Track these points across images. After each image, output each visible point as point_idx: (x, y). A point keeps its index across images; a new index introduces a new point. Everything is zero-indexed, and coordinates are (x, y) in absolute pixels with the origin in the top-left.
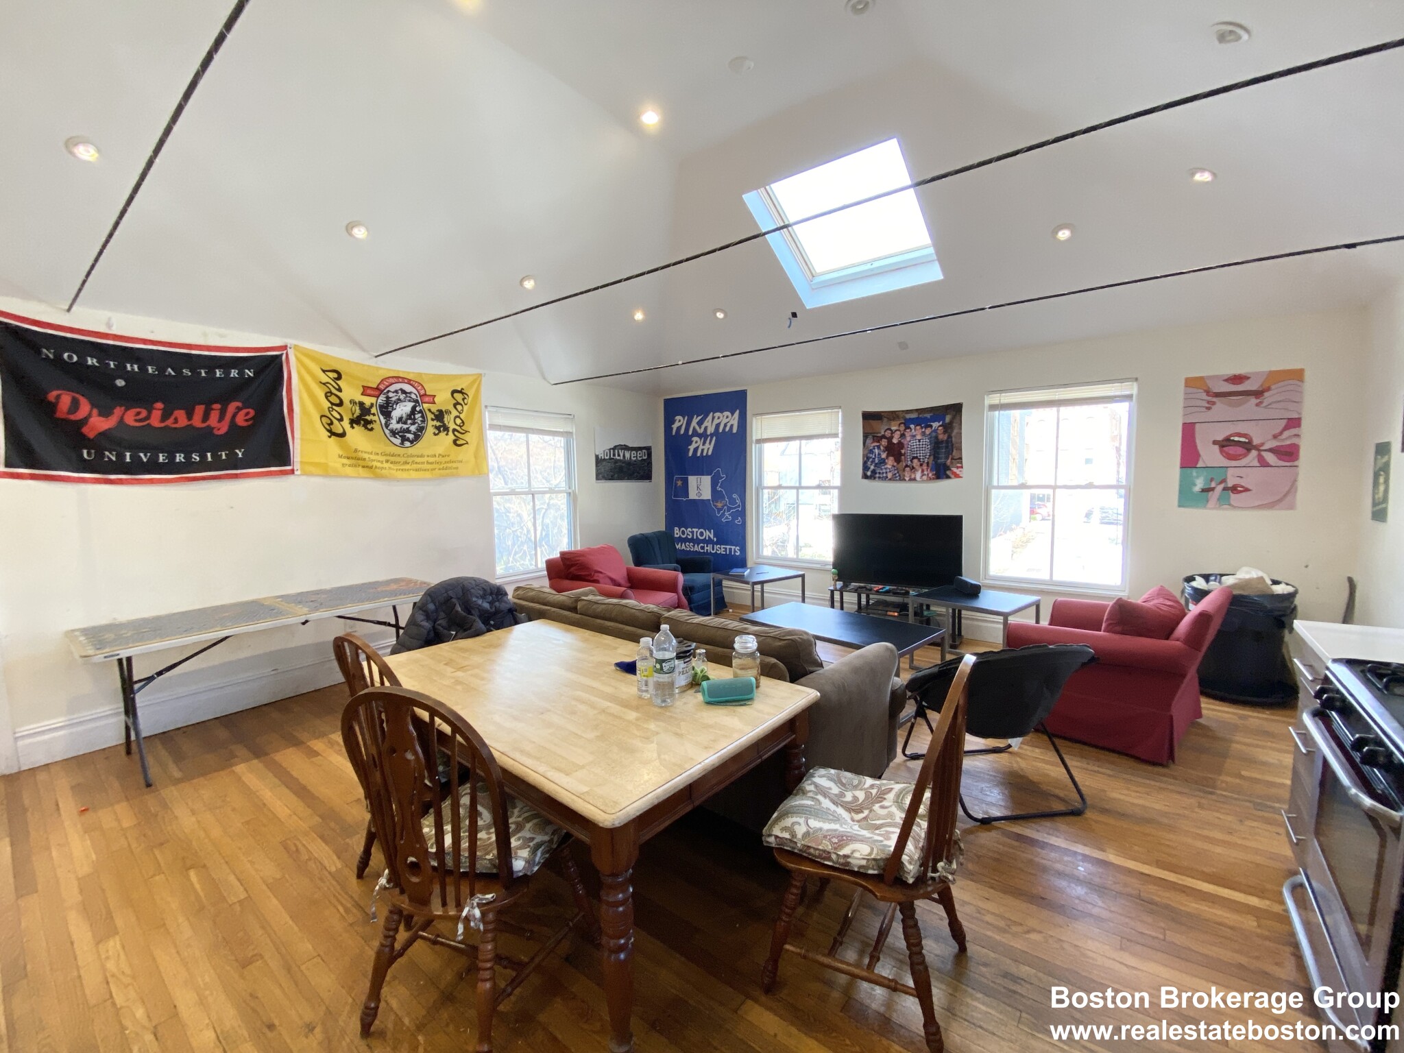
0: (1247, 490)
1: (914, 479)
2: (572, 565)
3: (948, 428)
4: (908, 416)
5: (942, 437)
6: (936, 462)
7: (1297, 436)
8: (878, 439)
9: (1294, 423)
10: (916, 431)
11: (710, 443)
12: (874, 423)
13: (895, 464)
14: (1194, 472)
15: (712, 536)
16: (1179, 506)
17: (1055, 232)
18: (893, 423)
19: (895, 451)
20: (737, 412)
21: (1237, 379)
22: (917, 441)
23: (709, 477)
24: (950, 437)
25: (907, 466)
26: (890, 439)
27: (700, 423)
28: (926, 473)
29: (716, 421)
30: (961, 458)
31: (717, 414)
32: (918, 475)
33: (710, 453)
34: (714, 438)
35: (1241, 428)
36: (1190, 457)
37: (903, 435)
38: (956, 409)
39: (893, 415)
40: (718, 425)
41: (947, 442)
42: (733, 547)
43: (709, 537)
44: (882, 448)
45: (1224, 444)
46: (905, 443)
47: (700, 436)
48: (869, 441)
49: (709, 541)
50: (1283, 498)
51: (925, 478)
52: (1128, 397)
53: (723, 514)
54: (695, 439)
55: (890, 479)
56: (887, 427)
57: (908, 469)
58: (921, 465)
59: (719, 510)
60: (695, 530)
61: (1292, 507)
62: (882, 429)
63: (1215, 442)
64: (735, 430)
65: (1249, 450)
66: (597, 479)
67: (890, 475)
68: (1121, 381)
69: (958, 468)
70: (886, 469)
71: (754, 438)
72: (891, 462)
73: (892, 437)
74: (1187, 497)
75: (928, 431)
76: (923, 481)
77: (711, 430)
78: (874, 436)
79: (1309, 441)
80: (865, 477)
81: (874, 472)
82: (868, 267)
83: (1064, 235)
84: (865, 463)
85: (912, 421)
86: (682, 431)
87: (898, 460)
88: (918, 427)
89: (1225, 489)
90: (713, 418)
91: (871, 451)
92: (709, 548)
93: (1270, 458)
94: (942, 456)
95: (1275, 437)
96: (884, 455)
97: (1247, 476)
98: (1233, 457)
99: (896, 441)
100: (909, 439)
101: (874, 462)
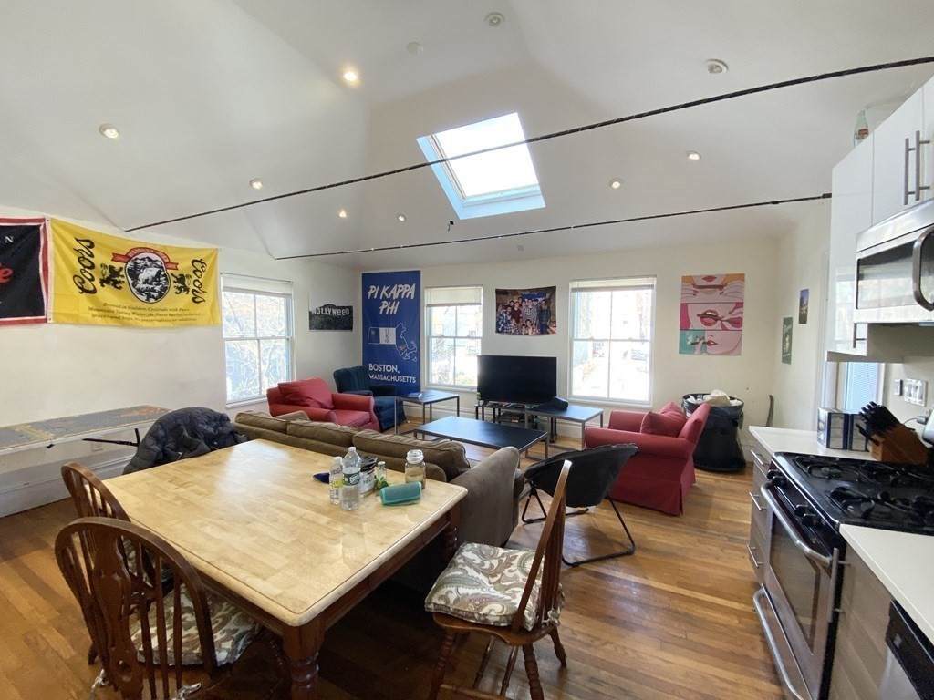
0: (715, 344)
1: (528, 334)
2: (288, 394)
3: (547, 302)
4: (524, 293)
5: (544, 307)
6: (541, 323)
7: (741, 313)
8: (506, 307)
9: (740, 305)
10: (529, 303)
11: (395, 306)
12: (503, 297)
13: (516, 324)
14: (687, 332)
15: (396, 370)
16: (680, 352)
17: (611, 184)
19: (516, 315)
20: (414, 285)
21: (710, 278)
22: (529, 309)
23: (394, 329)
24: (549, 307)
25: (523, 325)
26: (513, 308)
27: (388, 292)
28: (535, 330)
29: (399, 291)
31: (400, 286)
32: (530, 331)
33: (396, 312)
34: (398, 302)
35: (712, 307)
36: (685, 324)
37: (521, 306)
38: (553, 290)
39: (515, 292)
40: (401, 294)
41: (547, 310)
42: (411, 378)
43: (394, 370)
44: (508, 313)
45: (703, 316)
46: (522, 310)
47: (388, 300)
48: (500, 308)
49: (394, 374)
50: (734, 349)
51: (534, 333)
52: (652, 286)
53: (404, 355)
54: (385, 302)
55: (513, 333)
56: (511, 300)
57: (524, 327)
58: (532, 325)
59: (401, 352)
60: (384, 365)
61: (739, 354)
63: (698, 315)
64: (412, 297)
65: (716, 320)
66: (310, 329)
67: (513, 331)
68: (648, 276)
70: (510, 327)
71: (426, 303)
72: (513, 321)
73: (514, 306)
74: (684, 348)
75: (536, 303)
76: (533, 335)
77: (396, 297)
78: (503, 306)
79: (748, 314)
80: (498, 331)
81: (503, 328)
82: (499, 195)
83: (616, 185)
84: (497, 322)
85: (526, 296)
86: (375, 297)
87: (518, 321)
88: (530, 301)
89: (704, 343)
90: (397, 288)
91: (501, 315)
92: (394, 378)
93: (728, 325)
94: (544, 319)
95: (730, 313)
96: (509, 318)
97: (715, 335)
98: (708, 324)
99: (517, 309)
100: (524, 308)
101: (503, 322)
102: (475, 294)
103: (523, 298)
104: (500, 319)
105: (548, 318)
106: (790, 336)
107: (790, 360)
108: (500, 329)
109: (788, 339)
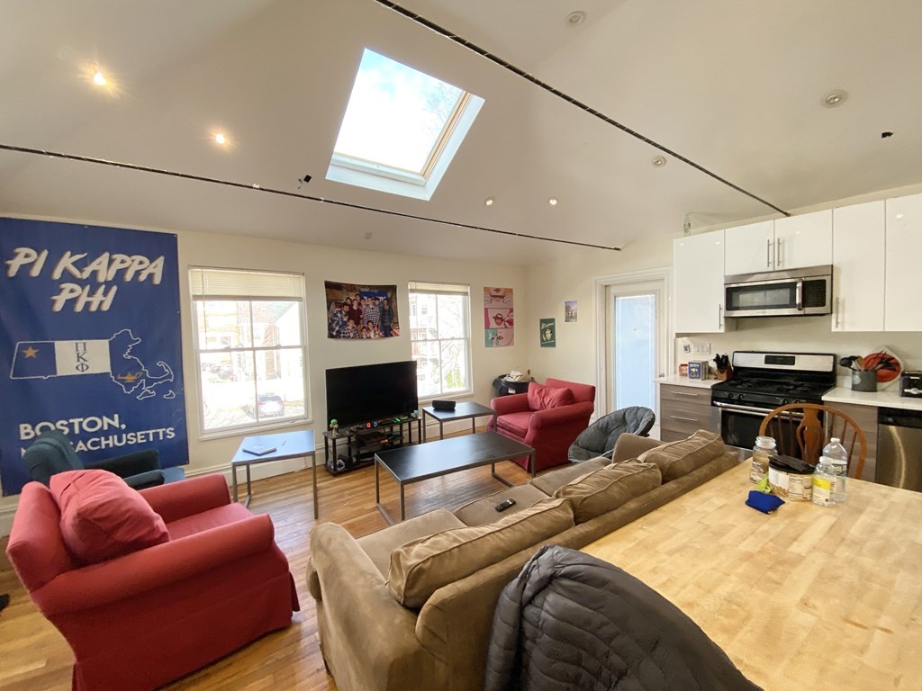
0: (502, 338)
1: (370, 338)
3: (389, 301)
4: (363, 290)
5: (387, 307)
6: (383, 325)
7: (513, 315)
8: (341, 306)
9: (512, 310)
10: (368, 302)
11: (105, 294)
12: (335, 292)
13: (355, 326)
14: (489, 331)
15: (116, 423)
16: (486, 347)
17: (485, 203)
18: (351, 294)
19: (355, 316)
20: (161, 259)
21: (498, 290)
22: (370, 309)
23: (105, 343)
24: (390, 307)
25: (364, 328)
26: (351, 306)
27: (80, 265)
28: (377, 333)
29: (117, 266)
31: (119, 257)
32: (372, 334)
33: (106, 307)
34: (115, 289)
35: (500, 311)
36: (487, 325)
37: (359, 304)
38: (393, 289)
39: (352, 288)
40: (121, 273)
41: (389, 311)
42: (161, 431)
43: (109, 425)
44: (343, 313)
45: (496, 318)
46: (362, 310)
47: (82, 283)
48: (333, 306)
49: (112, 430)
50: (510, 343)
51: (377, 336)
53: (139, 390)
54: (67, 286)
55: (352, 338)
56: (346, 297)
57: (364, 330)
58: (374, 327)
59: (129, 386)
60: (76, 421)
61: (513, 345)
62: (343, 297)
63: (493, 317)
64: (157, 280)
65: (502, 321)
67: (352, 335)
70: (348, 330)
71: (191, 293)
72: (351, 324)
75: (377, 302)
76: (376, 339)
77: (105, 276)
78: (336, 303)
80: (331, 336)
81: (338, 332)
83: (489, 203)
84: (330, 325)
85: (365, 294)
86: (35, 272)
87: (357, 323)
88: (370, 299)
89: (497, 338)
90: (111, 262)
91: (335, 315)
92: (113, 441)
93: (507, 324)
94: (387, 320)
95: (508, 316)
96: (345, 319)
97: (502, 332)
98: (498, 324)
99: (355, 308)
100: (364, 307)
101: (337, 324)
102: (293, 284)
103: (362, 295)
104: (333, 321)
105: (391, 319)
106: (552, 330)
107: (553, 345)
108: (334, 333)
109: (548, 332)
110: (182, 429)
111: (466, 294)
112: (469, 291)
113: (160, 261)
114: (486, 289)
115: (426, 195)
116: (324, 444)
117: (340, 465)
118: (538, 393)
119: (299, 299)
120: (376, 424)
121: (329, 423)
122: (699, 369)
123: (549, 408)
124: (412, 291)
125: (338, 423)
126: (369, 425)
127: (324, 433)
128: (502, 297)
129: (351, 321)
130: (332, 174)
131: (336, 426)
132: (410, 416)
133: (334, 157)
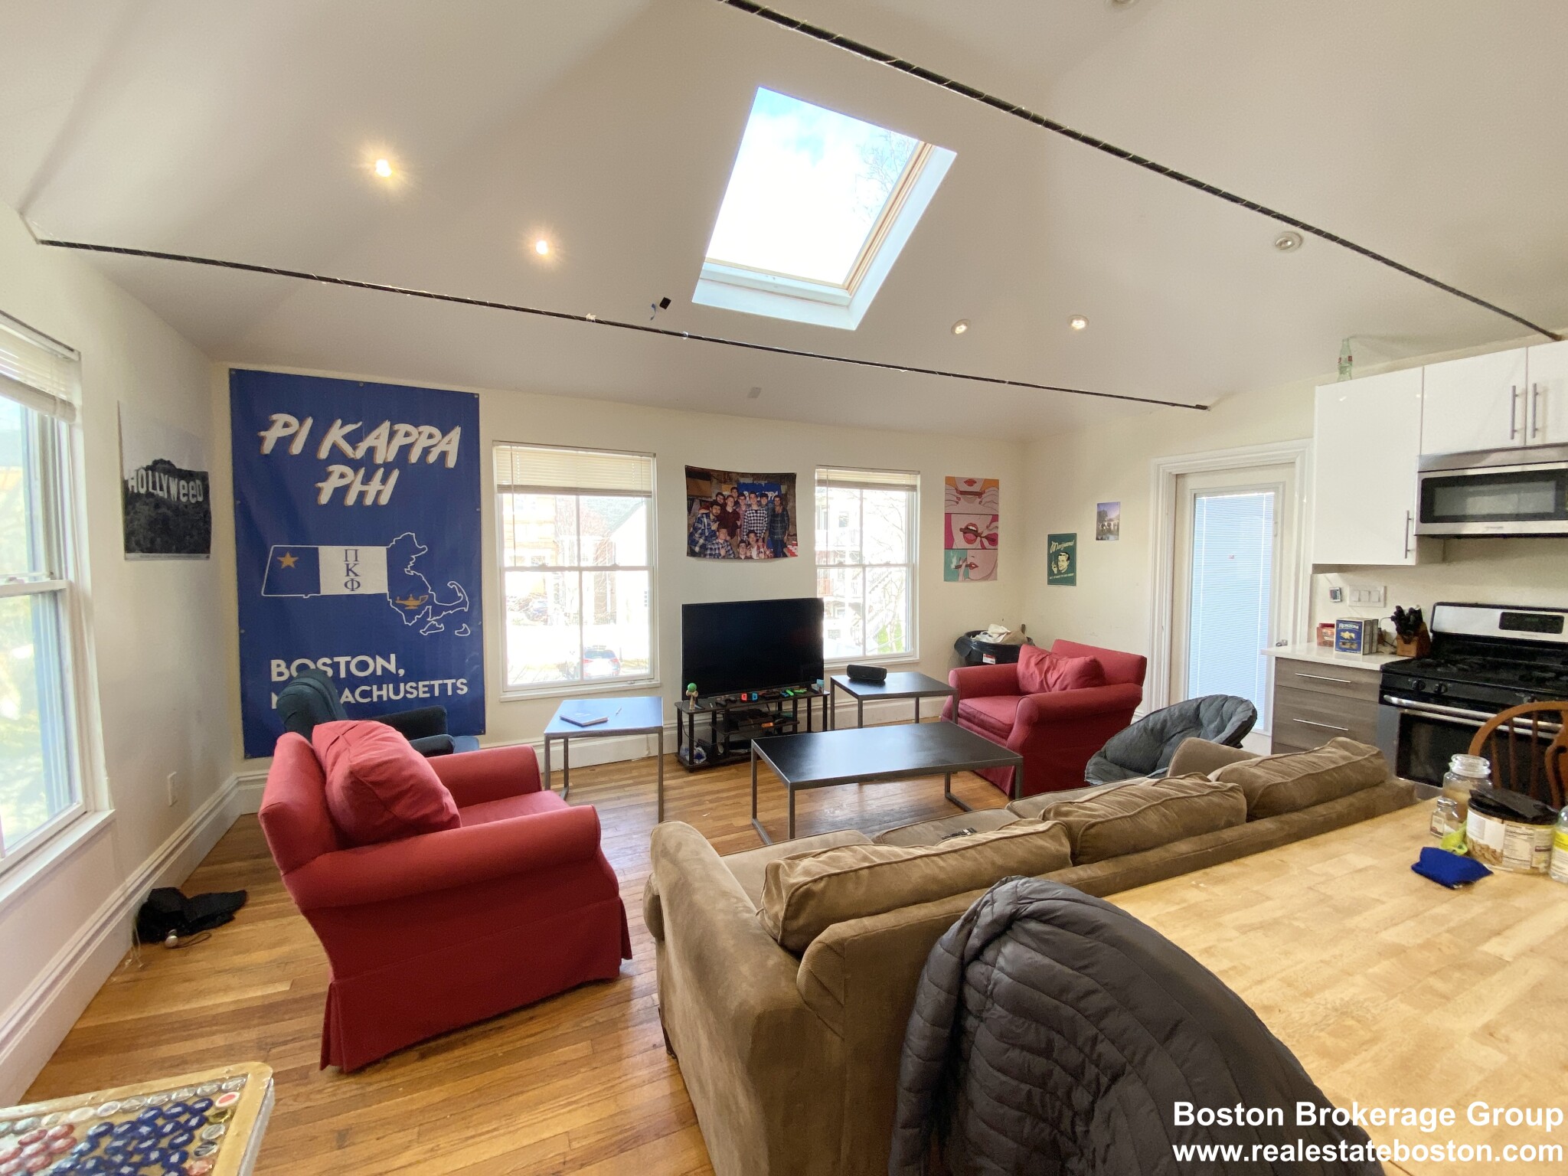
0: (977, 566)
1: (751, 558)
3: (782, 500)
4: (742, 480)
5: (779, 509)
6: (772, 538)
7: (997, 527)
8: (709, 505)
9: (995, 518)
10: (750, 500)
11: (384, 481)
13: (728, 538)
14: (951, 553)
15: (392, 667)
16: (945, 580)
17: (953, 328)
18: (724, 486)
19: (729, 522)
20: (457, 431)
21: (971, 482)
22: (752, 511)
23: (382, 550)
24: (784, 509)
25: (742, 541)
26: (723, 506)
27: (353, 439)
28: (762, 550)
29: (399, 441)
30: (795, 535)
31: (403, 428)
32: (754, 553)
33: (384, 500)
34: (396, 474)
35: (973, 519)
36: (949, 543)
37: (737, 503)
38: (790, 479)
39: (725, 477)
40: (405, 450)
41: (782, 515)
42: (450, 682)
43: (384, 668)
44: (712, 517)
45: (966, 531)
46: (741, 512)
47: (355, 465)
48: (696, 506)
49: (387, 677)
50: (990, 575)
53: (423, 622)
54: (337, 469)
55: (724, 557)
56: (717, 491)
57: (743, 545)
58: (757, 540)
59: (411, 614)
60: (342, 660)
61: (995, 578)
62: (712, 491)
63: (961, 530)
64: (451, 462)
65: (976, 537)
66: (128, 549)
67: (723, 552)
68: (910, 473)
69: (793, 545)
70: (717, 544)
71: (496, 482)
72: (723, 535)
73: (726, 504)
74: (950, 575)
75: (764, 501)
76: (760, 560)
77: (385, 453)
78: (701, 501)
80: (692, 553)
81: (703, 547)
84: (691, 536)
85: (747, 487)
86: (297, 448)
87: (732, 534)
88: (753, 495)
89: (967, 566)
90: (392, 434)
91: (700, 521)
92: (387, 692)
93: (986, 543)
94: (779, 530)
95: (987, 527)
96: (714, 527)
97: (975, 555)
98: (969, 541)
99: (729, 509)
100: (744, 508)
101: (702, 534)
102: (639, 471)
103: (740, 489)
104: (696, 529)
105: (785, 528)
106: (1071, 554)
107: (1071, 581)
108: (697, 549)
109: (1063, 558)
110: (477, 682)
111: (913, 488)
112: (918, 483)
113: (456, 434)
114: (950, 481)
115: (850, 322)
116: (676, 721)
117: (699, 756)
118: (1037, 664)
119: (647, 494)
120: (755, 696)
121: (685, 688)
122: (1358, 633)
123: (1056, 690)
124: (822, 482)
125: (698, 690)
126: (744, 697)
127: (676, 704)
128: (979, 494)
129: (724, 531)
130: (704, 295)
131: (695, 694)
132: (809, 688)
133: (706, 266)
